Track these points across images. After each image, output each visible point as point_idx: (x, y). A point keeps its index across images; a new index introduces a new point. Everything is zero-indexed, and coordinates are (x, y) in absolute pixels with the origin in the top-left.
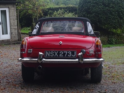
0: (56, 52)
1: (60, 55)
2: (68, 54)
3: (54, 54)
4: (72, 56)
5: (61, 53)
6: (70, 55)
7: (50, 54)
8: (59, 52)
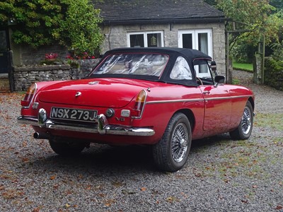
0: (67, 110)
1: (72, 117)
2: (84, 115)
3: (64, 113)
4: (89, 120)
5: (74, 113)
6: (86, 117)
7: (58, 114)
8: (71, 110)
